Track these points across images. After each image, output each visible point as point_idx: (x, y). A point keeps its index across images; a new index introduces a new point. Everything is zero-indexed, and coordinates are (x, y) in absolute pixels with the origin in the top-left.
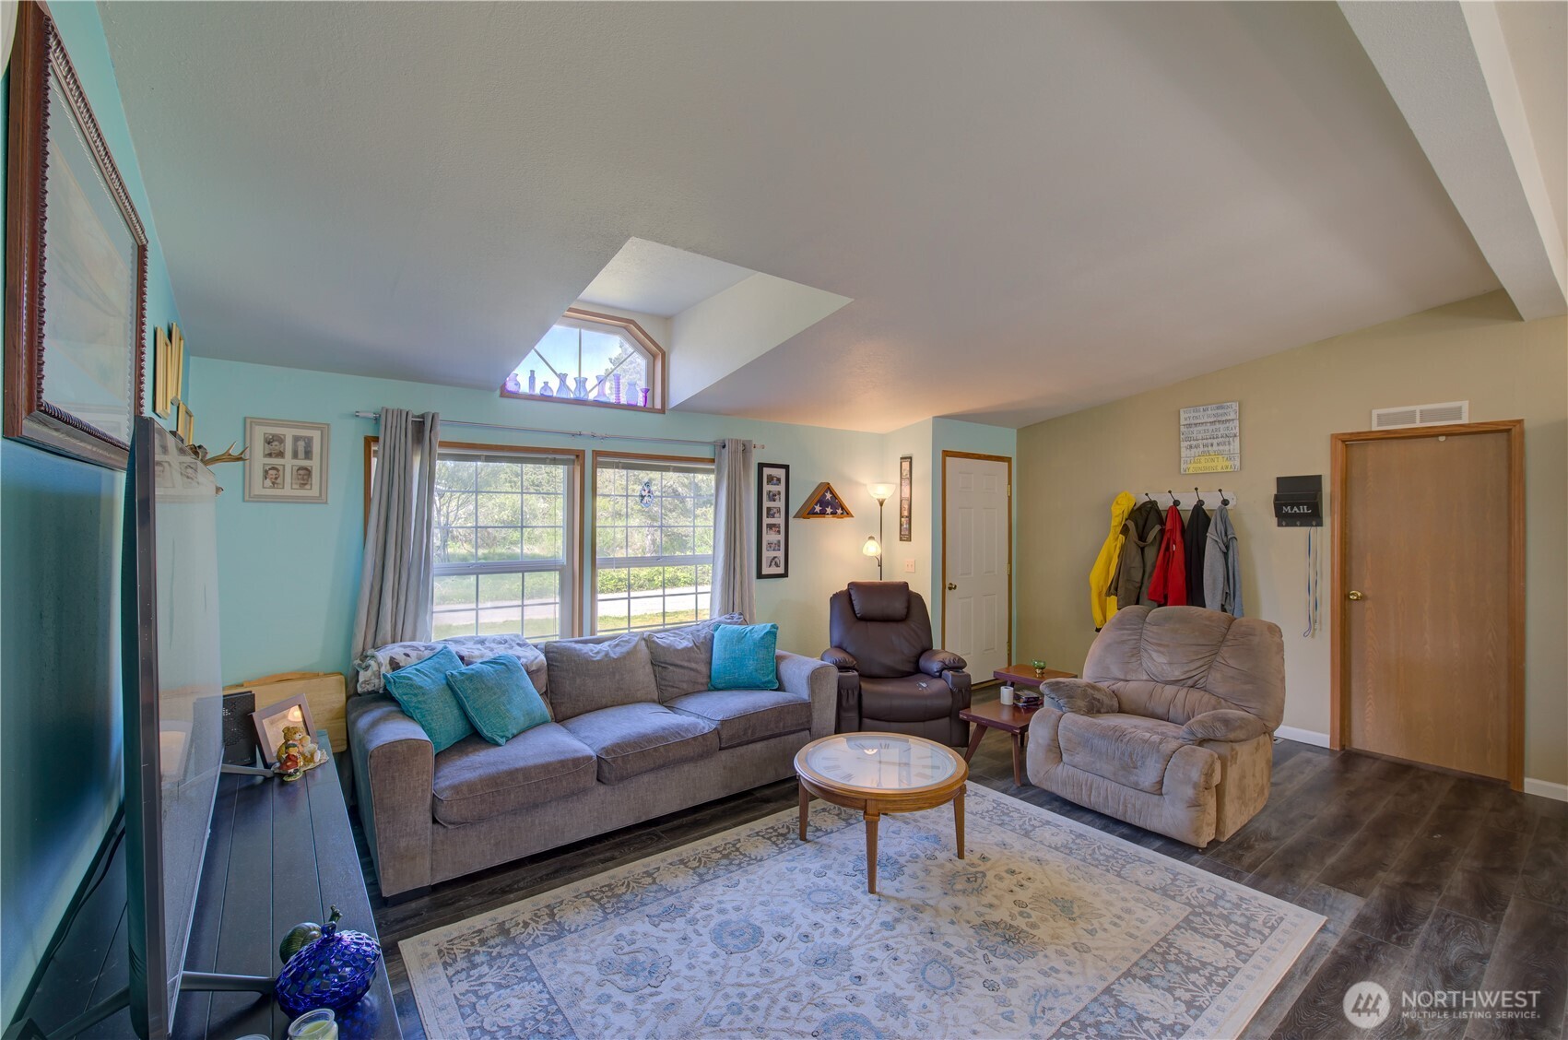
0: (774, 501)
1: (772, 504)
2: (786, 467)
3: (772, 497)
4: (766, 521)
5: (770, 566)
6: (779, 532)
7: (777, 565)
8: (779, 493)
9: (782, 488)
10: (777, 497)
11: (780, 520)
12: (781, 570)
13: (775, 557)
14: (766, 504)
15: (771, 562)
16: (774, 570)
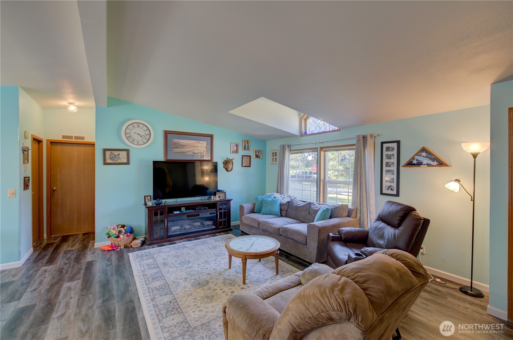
0: (390, 159)
1: (388, 161)
2: (398, 142)
3: (389, 157)
4: (385, 168)
5: (388, 189)
6: (393, 174)
7: (392, 189)
8: (393, 155)
9: (395, 153)
10: (392, 157)
11: (394, 168)
12: (395, 192)
13: (390, 186)
14: (385, 161)
15: (388, 188)
16: (390, 192)
